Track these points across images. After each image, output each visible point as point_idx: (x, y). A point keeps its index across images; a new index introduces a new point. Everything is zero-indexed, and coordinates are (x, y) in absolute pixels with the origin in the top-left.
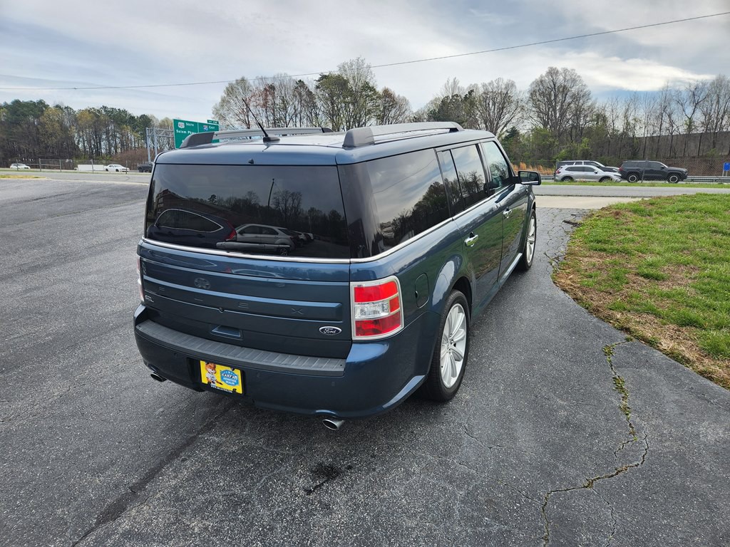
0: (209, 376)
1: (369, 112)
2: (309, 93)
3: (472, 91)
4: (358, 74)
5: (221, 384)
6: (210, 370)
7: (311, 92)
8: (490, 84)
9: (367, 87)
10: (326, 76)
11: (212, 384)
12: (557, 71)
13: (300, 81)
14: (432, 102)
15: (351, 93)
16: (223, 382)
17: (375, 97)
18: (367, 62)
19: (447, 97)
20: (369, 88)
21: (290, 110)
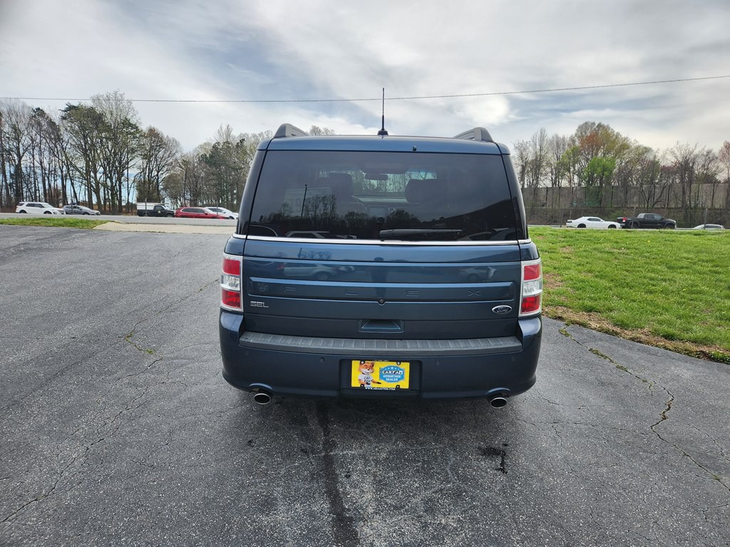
0: (362, 377)
1: (133, 151)
2: (52, 124)
3: (243, 140)
4: (117, 109)
5: (379, 383)
6: (365, 370)
7: (54, 123)
8: (260, 135)
9: (127, 123)
10: (74, 107)
11: (366, 386)
12: (320, 130)
13: (38, 109)
14: (201, 147)
15: (108, 128)
16: (381, 381)
17: (138, 135)
18: (126, 97)
19: (218, 143)
20: (130, 125)
21: (25, 140)
